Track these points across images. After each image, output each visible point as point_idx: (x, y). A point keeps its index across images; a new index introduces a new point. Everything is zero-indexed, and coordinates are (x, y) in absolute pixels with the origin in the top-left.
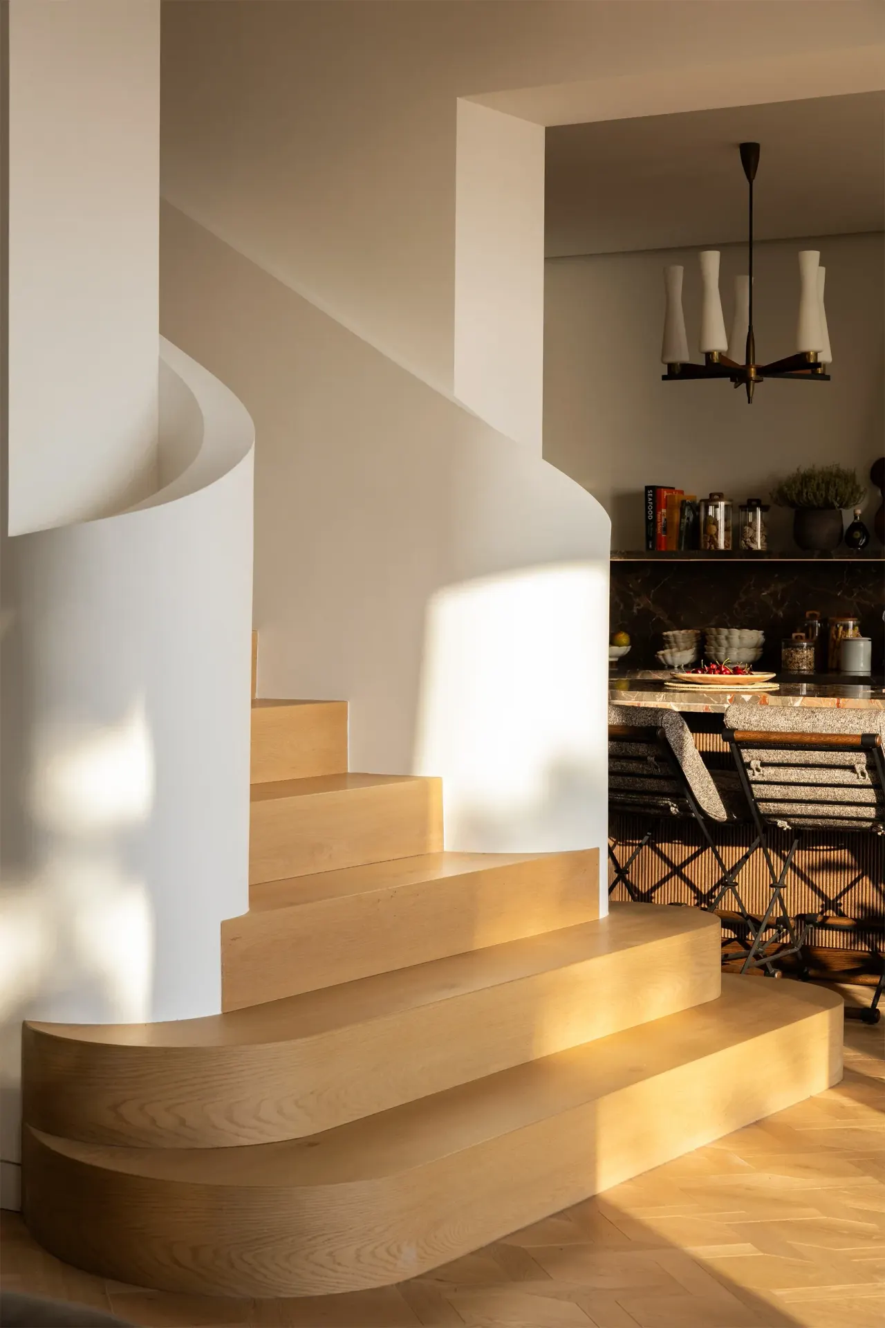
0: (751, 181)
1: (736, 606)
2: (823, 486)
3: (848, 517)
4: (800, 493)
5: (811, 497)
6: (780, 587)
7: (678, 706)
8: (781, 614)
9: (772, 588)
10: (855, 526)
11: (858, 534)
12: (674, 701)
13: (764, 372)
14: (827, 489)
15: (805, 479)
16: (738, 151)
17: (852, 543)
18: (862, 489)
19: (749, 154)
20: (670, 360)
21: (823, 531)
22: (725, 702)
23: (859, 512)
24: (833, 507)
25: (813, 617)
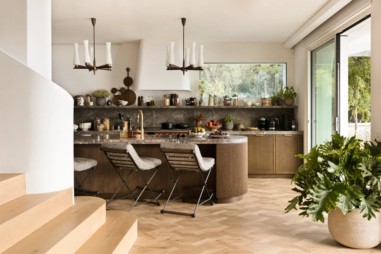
0: (94, 26)
1: (83, 117)
2: (102, 93)
3: (107, 99)
4: (97, 94)
5: (100, 95)
6: (92, 113)
7: (82, 143)
8: (93, 118)
9: (91, 113)
10: (108, 101)
11: (109, 103)
12: (80, 141)
13: (98, 68)
14: (103, 94)
15: (99, 92)
16: (91, 20)
17: (108, 104)
18: (110, 94)
19: (93, 20)
20: (76, 64)
21: (102, 102)
22: (93, 141)
23: (109, 98)
24: (104, 97)
25: (98, 119)
